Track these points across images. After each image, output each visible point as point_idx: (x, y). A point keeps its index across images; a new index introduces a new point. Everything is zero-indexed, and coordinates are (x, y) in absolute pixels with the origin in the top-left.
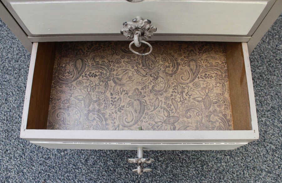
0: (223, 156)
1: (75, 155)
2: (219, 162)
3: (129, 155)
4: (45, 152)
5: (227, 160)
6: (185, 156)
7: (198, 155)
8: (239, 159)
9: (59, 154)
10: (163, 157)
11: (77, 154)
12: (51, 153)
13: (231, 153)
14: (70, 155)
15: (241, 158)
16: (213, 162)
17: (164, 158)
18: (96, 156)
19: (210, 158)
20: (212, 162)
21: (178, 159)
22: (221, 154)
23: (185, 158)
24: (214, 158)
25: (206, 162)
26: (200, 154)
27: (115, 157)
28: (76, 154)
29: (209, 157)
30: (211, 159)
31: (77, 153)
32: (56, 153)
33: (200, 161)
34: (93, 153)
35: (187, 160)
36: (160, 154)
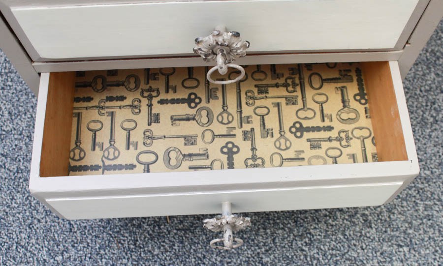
0: (395, 247)
1: (85, 259)
2: (388, 259)
3: (200, 255)
4: (21, 257)
5: (405, 255)
6: (316, 251)
7: (342, 249)
8: (428, 251)
9: (52, 261)
10: (270, 255)
11: (90, 258)
12: (35, 258)
13: (411, 241)
14: (75, 260)
15: (433, 250)
16: (375, 261)
17: (272, 257)
18: (131, 260)
19: (368, 252)
20: (372, 260)
21: (302, 257)
22: (390, 244)
23: (316, 256)
24: (376, 253)
25: (361, 260)
26: (346, 246)
27: (171, 259)
28: (87, 259)
29: (366, 251)
30: (370, 255)
31: (89, 255)
32: (45, 257)
33: (347, 259)
34: (124, 254)
35: (321, 259)
36: (263, 250)
